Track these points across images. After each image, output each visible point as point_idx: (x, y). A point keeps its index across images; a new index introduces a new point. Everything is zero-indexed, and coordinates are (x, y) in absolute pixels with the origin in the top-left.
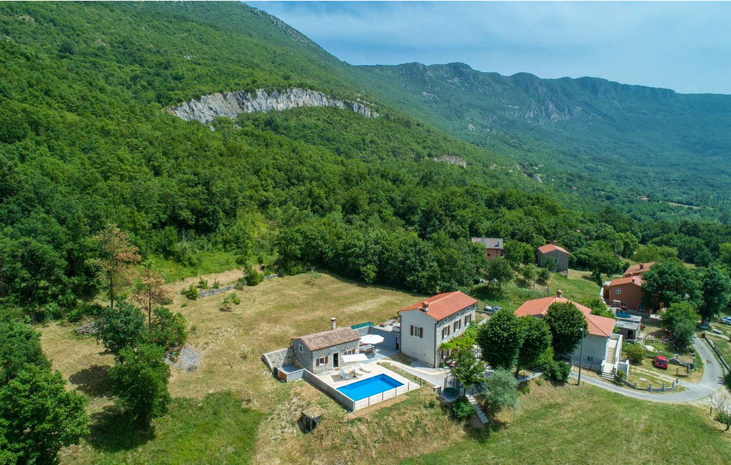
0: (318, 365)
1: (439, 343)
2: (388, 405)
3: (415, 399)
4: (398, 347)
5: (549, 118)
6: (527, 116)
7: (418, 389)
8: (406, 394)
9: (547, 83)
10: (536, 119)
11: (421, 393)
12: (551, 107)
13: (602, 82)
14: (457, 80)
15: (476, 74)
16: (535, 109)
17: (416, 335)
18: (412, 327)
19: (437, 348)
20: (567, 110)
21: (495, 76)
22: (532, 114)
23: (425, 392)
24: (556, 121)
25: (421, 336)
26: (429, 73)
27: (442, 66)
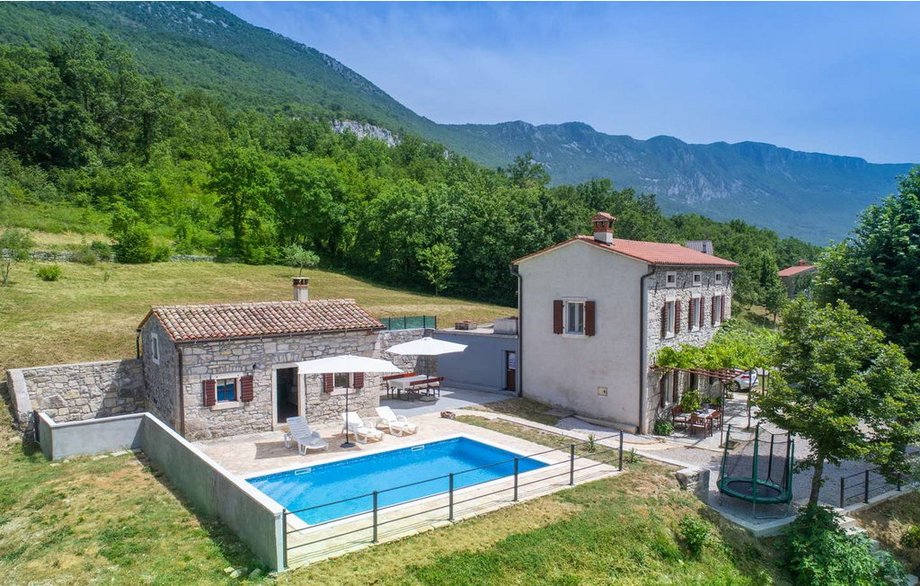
0: (208, 402)
1: (654, 348)
2: (480, 541)
3: (608, 517)
4: (511, 381)
5: (700, 194)
6: (670, 192)
7: (613, 480)
8: (564, 496)
9: (697, 149)
10: (682, 195)
11: (631, 493)
12: (702, 181)
13: (769, 147)
14: (575, 145)
15: (601, 137)
16: (681, 183)
17: (572, 329)
18: (558, 306)
19: (649, 363)
20: (723, 185)
21: (625, 141)
22: (677, 189)
23: (646, 490)
24: (709, 199)
25: (591, 331)
26: (537, 135)
27: (556, 127)
